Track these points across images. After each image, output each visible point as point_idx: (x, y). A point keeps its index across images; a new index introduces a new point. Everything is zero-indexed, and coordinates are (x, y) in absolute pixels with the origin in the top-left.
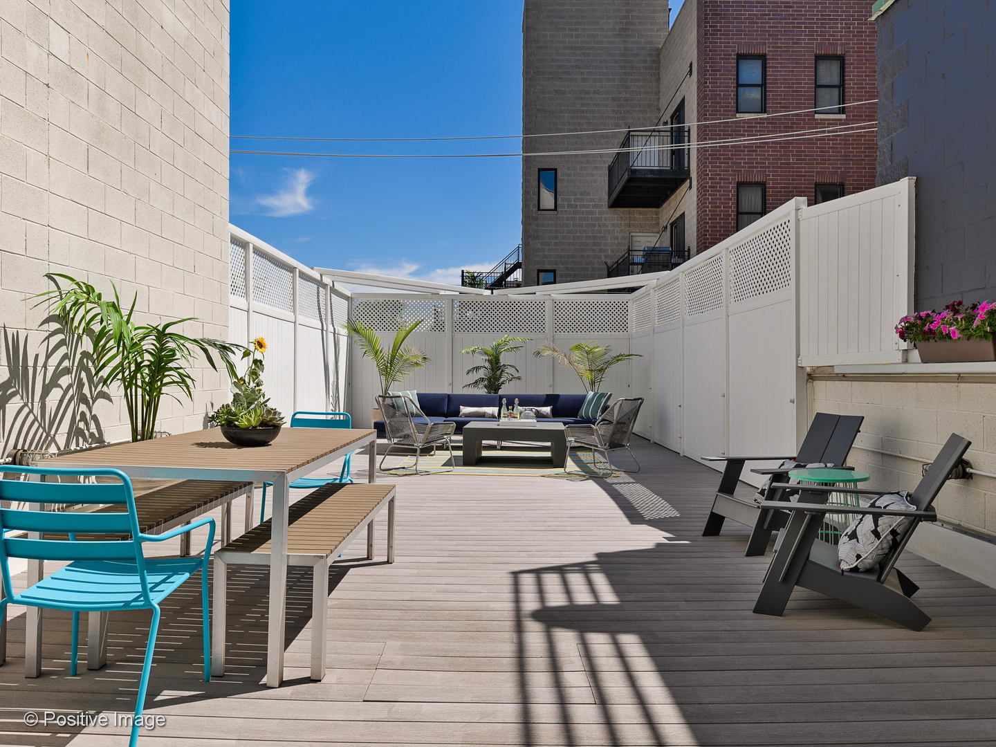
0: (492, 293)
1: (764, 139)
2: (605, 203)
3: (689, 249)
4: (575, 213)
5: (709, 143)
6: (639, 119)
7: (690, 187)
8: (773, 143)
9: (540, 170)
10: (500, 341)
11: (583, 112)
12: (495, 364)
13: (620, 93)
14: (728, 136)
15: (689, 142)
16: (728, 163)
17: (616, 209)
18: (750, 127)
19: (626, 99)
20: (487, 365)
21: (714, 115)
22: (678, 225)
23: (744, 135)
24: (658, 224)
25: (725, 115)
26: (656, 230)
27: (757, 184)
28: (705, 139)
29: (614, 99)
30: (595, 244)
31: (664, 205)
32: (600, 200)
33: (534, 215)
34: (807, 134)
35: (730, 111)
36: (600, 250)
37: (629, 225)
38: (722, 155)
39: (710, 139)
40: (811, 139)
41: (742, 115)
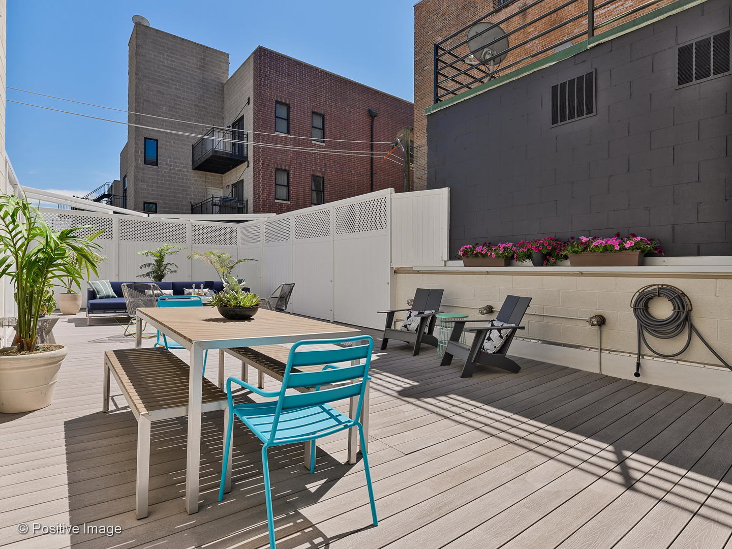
0: (149, 216)
1: (288, 148)
2: (190, 166)
3: (247, 201)
4: (170, 169)
5: (261, 145)
6: (211, 120)
7: (248, 166)
8: (293, 151)
9: (146, 138)
10: (162, 248)
11: (176, 108)
12: (160, 262)
13: (199, 103)
14: (270, 142)
15: (247, 141)
16: (271, 157)
17: (197, 171)
18: (282, 141)
19: (203, 107)
20: (155, 263)
21: (264, 130)
22: (238, 186)
23: (279, 144)
24: (222, 183)
25: (270, 131)
26: (221, 187)
27: (285, 170)
28: (259, 142)
29: (196, 106)
30: (183, 190)
31: (227, 173)
32: (187, 164)
33: (141, 166)
34: (308, 150)
35: (272, 129)
36: (187, 194)
37: (205, 182)
38: (268, 152)
39: (262, 142)
40: (310, 153)
41: (278, 133)
